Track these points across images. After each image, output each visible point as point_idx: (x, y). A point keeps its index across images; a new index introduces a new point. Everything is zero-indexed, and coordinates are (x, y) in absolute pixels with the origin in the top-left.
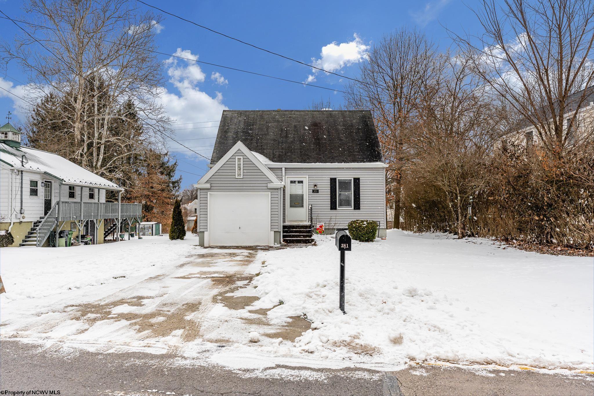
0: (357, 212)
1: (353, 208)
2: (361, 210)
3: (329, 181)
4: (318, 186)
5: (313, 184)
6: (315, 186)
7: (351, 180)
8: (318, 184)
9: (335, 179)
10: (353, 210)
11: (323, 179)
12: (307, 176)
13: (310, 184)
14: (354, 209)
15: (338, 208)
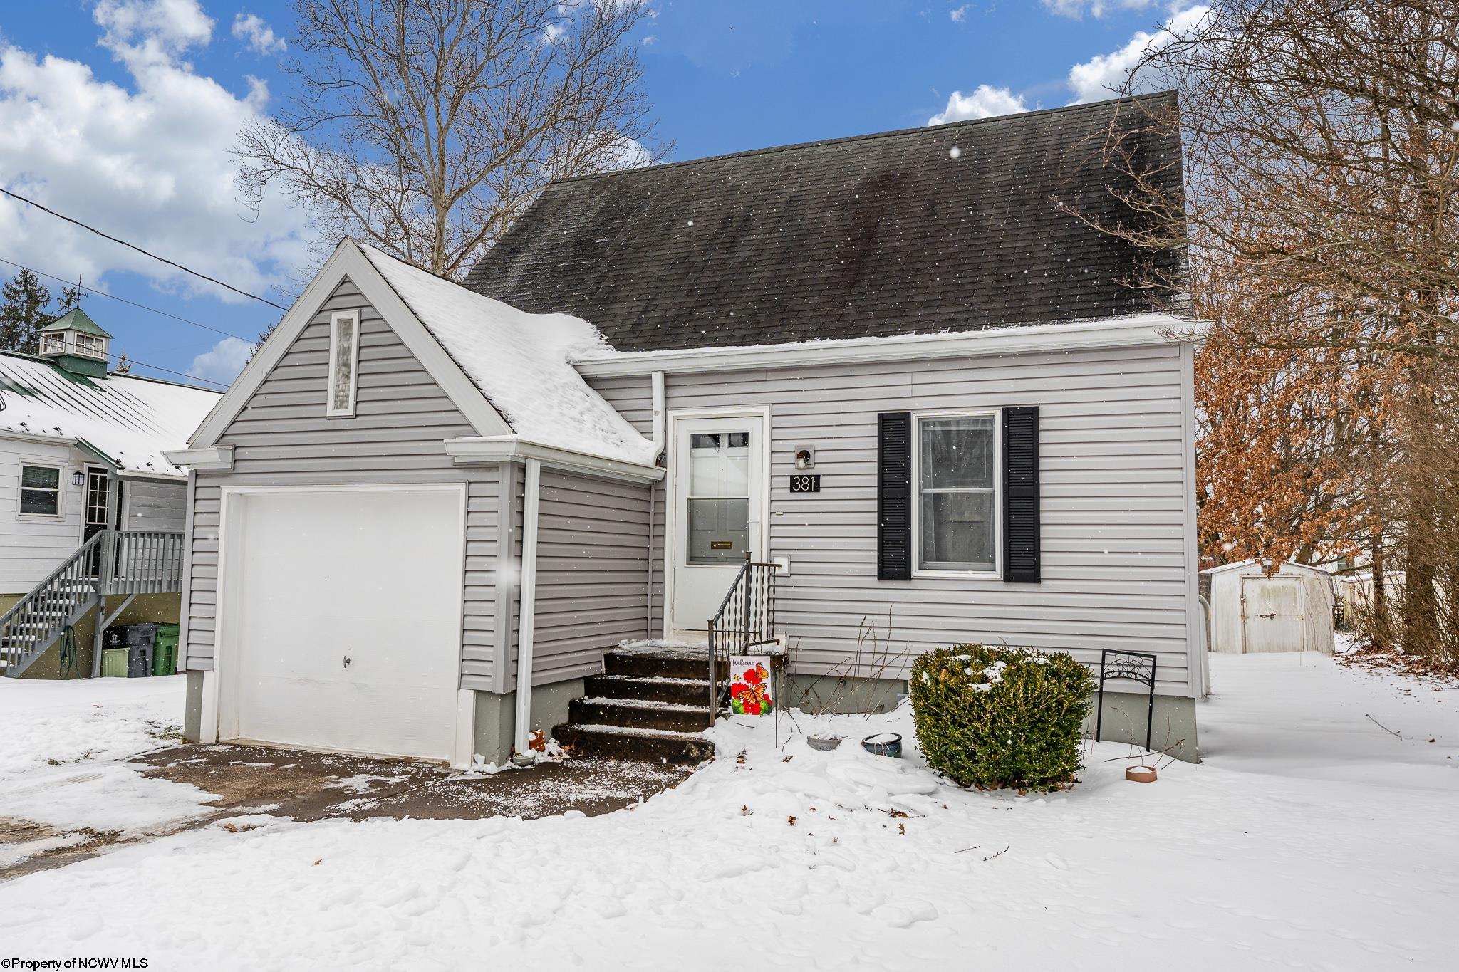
0: (1022, 593)
1: (999, 573)
2: (1046, 585)
3: (874, 430)
4: (819, 457)
5: (792, 445)
6: (804, 455)
7: (990, 420)
8: (819, 445)
9: (905, 417)
10: (1002, 586)
11: (846, 419)
12: (766, 411)
13: (778, 446)
14: (1008, 578)
15: (916, 571)
